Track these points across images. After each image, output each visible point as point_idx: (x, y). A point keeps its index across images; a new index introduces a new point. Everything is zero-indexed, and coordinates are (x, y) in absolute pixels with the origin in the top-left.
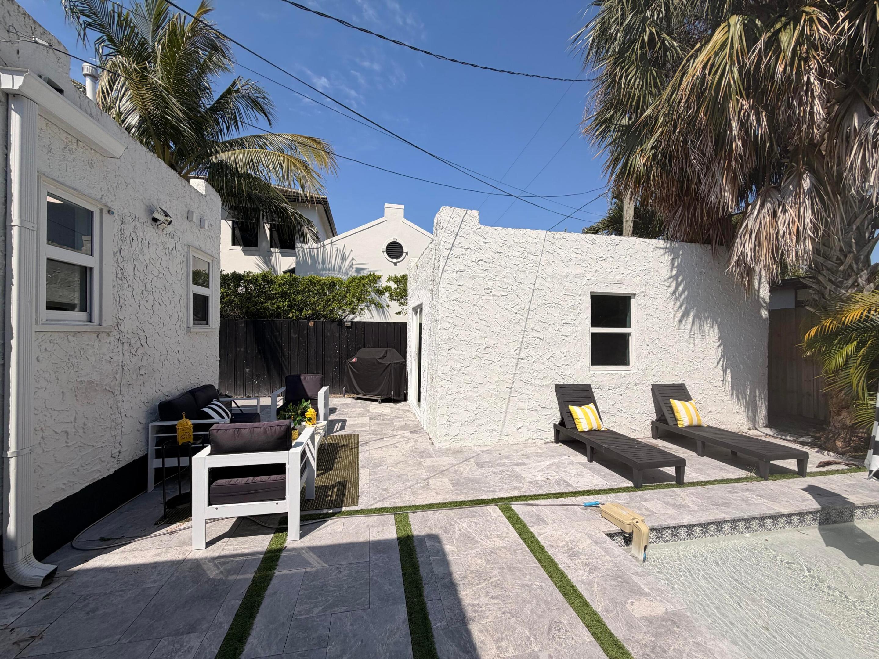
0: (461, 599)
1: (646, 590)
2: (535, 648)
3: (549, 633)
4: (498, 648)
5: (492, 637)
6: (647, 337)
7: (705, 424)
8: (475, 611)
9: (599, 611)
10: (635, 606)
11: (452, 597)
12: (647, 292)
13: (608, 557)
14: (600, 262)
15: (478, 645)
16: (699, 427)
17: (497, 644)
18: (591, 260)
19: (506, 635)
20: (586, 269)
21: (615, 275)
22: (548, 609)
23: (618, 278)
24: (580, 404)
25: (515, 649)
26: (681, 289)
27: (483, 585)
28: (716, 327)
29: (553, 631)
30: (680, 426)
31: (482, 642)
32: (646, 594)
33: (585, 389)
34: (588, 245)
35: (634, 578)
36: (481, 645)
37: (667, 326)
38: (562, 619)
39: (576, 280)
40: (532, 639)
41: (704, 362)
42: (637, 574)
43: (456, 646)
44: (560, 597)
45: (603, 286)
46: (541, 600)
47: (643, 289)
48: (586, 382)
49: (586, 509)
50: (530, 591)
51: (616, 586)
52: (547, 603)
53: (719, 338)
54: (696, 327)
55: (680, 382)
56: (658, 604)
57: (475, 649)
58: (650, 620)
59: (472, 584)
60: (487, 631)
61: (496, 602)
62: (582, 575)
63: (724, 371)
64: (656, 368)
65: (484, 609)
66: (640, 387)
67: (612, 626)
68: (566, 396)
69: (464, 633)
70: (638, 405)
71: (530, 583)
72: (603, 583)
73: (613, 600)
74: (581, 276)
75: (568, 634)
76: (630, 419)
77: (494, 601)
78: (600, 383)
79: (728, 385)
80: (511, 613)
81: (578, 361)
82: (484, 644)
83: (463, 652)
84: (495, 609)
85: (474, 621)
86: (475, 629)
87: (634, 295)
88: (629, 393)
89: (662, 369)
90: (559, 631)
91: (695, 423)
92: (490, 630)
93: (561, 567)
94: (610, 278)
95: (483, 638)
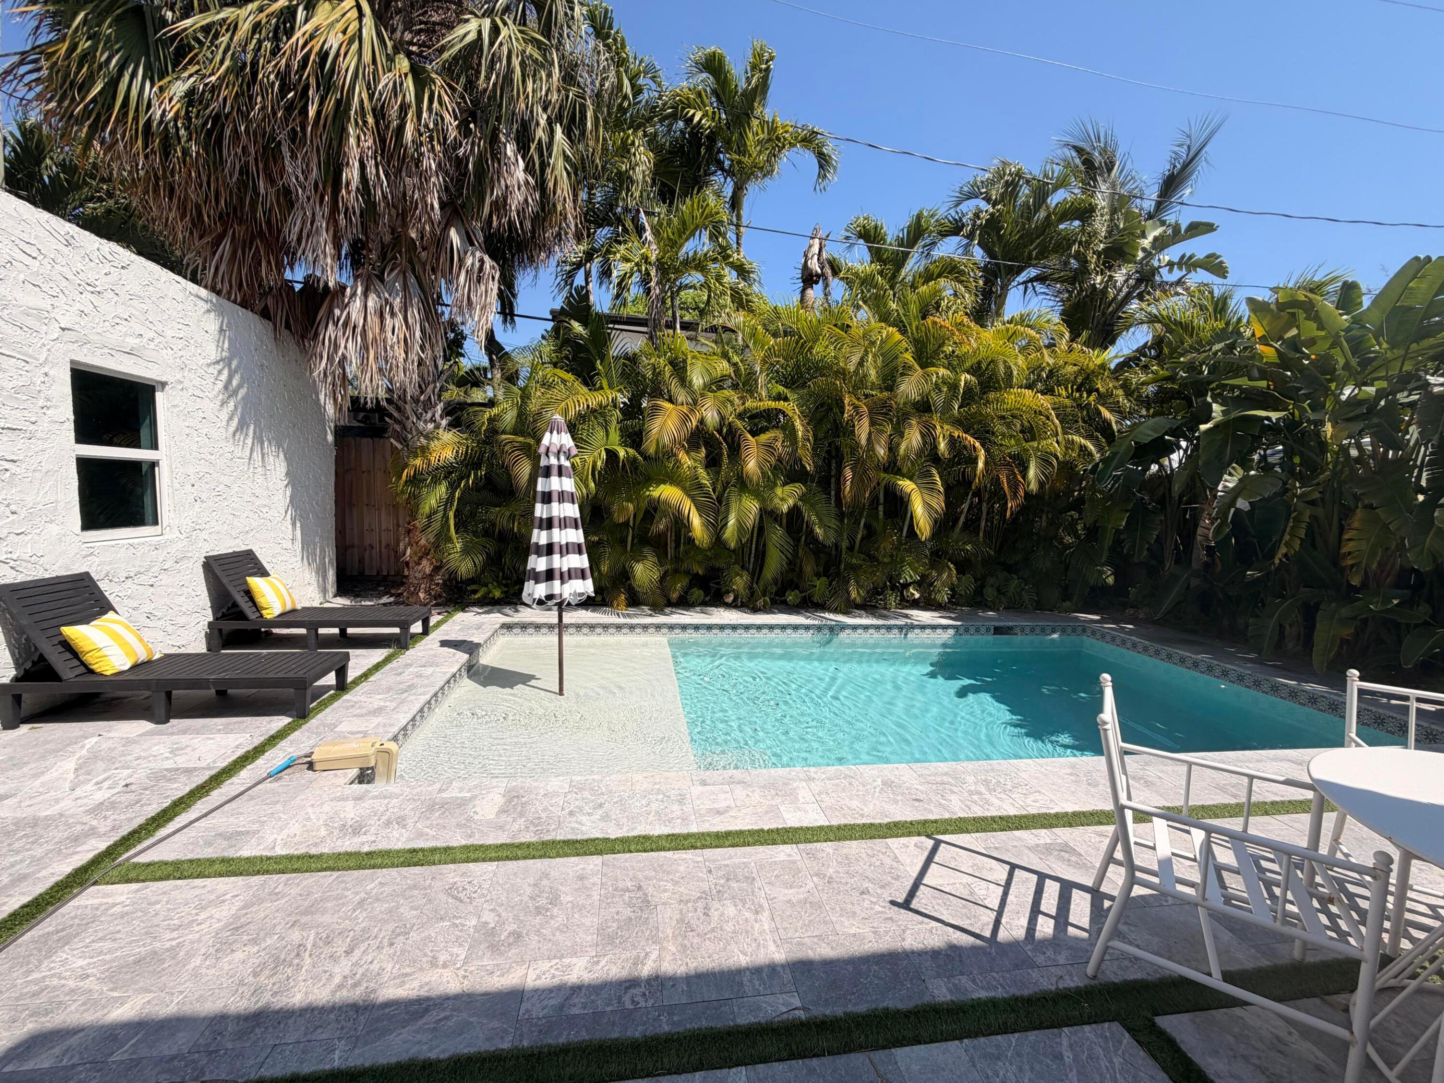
0: (310, 1004)
1: (468, 795)
2: (474, 922)
3: (461, 901)
4: (445, 966)
5: (421, 969)
6: (191, 470)
7: (299, 607)
8: (355, 985)
9: (464, 842)
10: (481, 813)
11: (291, 1021)
12: (187, 383)
13: (395, 800)
14: (89, 296)
15: (423, 993)
16: (294, 611)
17: (437, 966)
18: (64, 283)
19: (432, 951)
20: (54, 301)
21: (126, 335)
22: (425, 889)
23: (132, 342)
24: (86, 620)
25: (461, 945)
26: (235, 383)
27: (308, 961)
28: (282, 456)
29: (461, 895)
30: (269, 617)
31: (421, 987)
32: (474, 798)
33: (80, 584)
34: (54, 244)
35: (444, 795)
36: (426, 988)
37: (221, 451)
38: (451, 881)
39: (30, 322)
40: (457, 922)
41: (271, 513)
42: (441, 791)
43: (404, 1027)
44: (417, 870)
45: (99, 352)
46: (405, 891)
47: (179, 376)
48: (78, 568)
49: (280, 779)
50: (378, 900)
51: (443, 813)
52: (414, 887)
53: (287, 474)
54: (257, 456)
55: (244, 548)
56: (491, 796)
57: (428, 999)
58: (503, 811)
59: (288, 978)
60: (407, 975)
61: (362, 949)
62: (402, 835)
63: (294, 524)
64: (207, 527)
65: (360, 971)
66: (184, 565)
67: (490, 840)
68: (36, 609)
69: (387, 1011)
70: (183, 598)
71: (363, 895)
72: (429, 822)
73: (459, 825)
74: (43, 316)
75: (475, 882)
76: (170, 629)
77: (357, 953)
78: (108, 568)
79: (298, 545)
80: (399, 935)
81: (51, 522)
82: (427, 984)
83: (422, 1017)
84: (375, 954)
85: (374, 991)
86: (391, 991)
87: (164, 384)
88: (165, 578)
89: (217, 529)
90: (464, 889)
91: (289, 607)
92: (408, 970)
93: (366, 849)
94: (114, 338)
95: (416, 984)
